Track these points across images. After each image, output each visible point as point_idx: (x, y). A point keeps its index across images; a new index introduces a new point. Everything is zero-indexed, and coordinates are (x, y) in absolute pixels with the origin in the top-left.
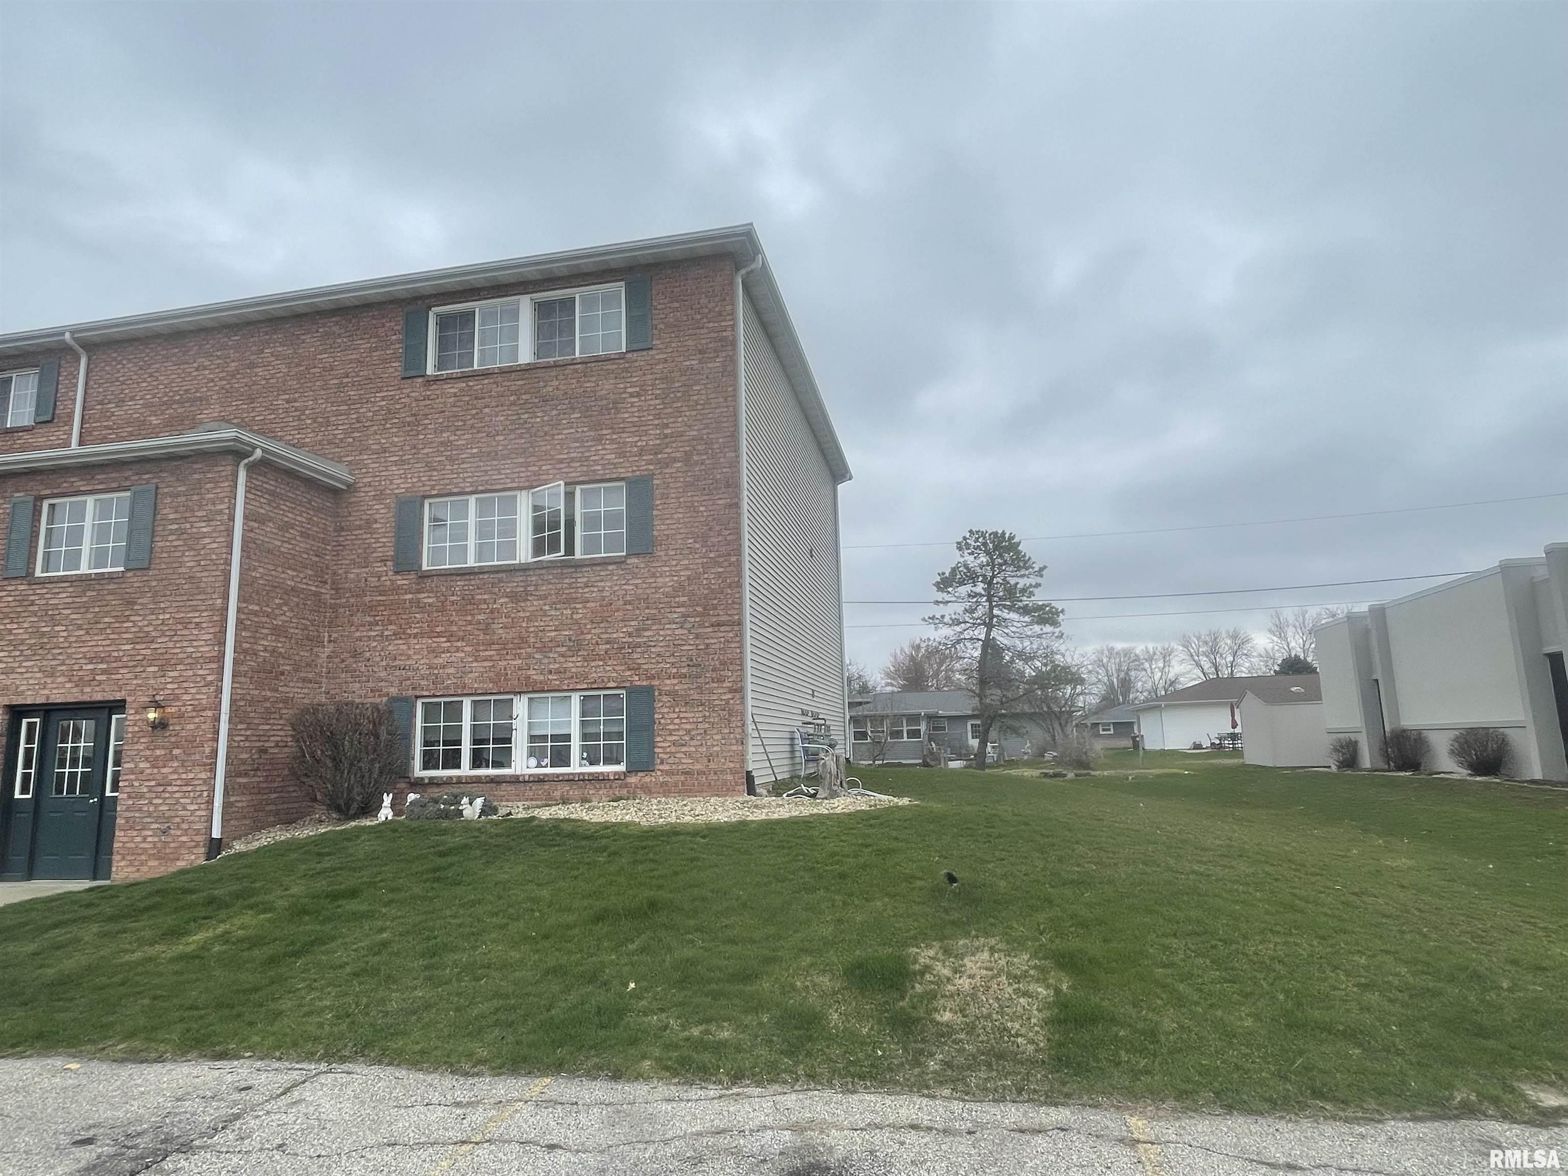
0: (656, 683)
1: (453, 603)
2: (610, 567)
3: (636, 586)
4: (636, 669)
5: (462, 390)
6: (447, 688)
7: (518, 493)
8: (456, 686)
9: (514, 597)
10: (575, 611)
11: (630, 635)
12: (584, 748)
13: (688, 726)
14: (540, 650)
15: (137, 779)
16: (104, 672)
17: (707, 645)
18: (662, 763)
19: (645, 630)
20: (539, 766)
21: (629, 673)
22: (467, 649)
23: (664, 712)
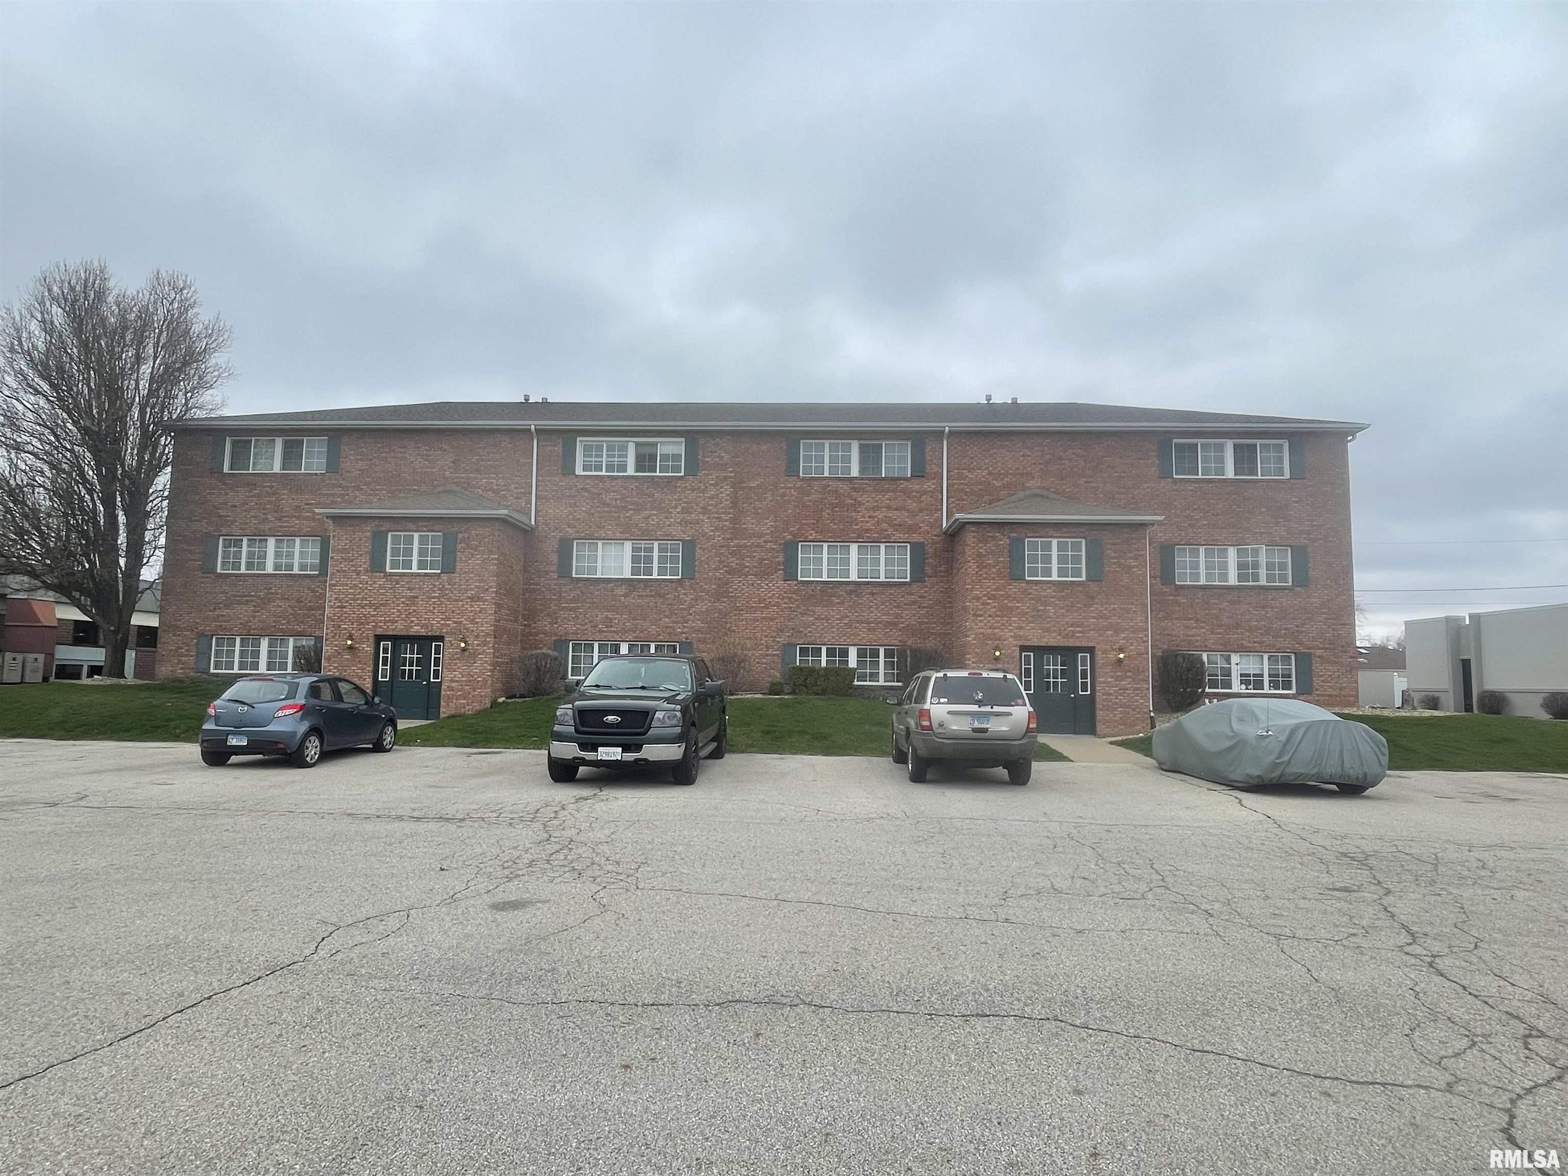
0: (1312, 651)
1: (1197, 603)
2: (1286, 591)
3: (1300, 602)
4: (1301, 644)
5: (1196, 487)
6: (1196, 647)
7: (1228, 547)
8: (1201, 646)
9: (1232, 602)
10: (1267, 612)
11: (1297, 626)
12: (1270, 682)
13: (1330, 673)
14: (1249, 631)
15: (1107, 686)
16: (1079, 632)
17: (1339, 634)
18: (1317, 690)
19: (1305, 624)
20: (1247, 689)
21: (1297, 645)
22: (1207, 627)
23: (1317, 666)
